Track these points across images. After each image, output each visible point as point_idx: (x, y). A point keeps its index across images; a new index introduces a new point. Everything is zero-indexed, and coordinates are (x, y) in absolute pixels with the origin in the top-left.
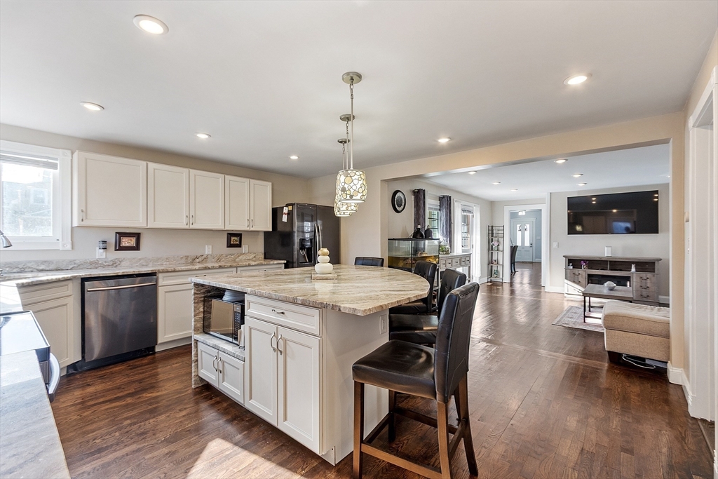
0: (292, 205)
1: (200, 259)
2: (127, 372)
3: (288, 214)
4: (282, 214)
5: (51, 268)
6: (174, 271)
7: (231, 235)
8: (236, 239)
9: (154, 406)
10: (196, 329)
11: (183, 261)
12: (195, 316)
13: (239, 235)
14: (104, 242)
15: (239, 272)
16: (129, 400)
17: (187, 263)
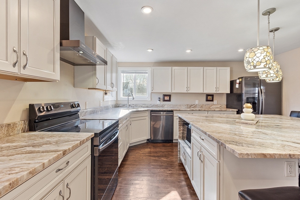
0: (242, 78)
1: (193, 106)
2: (161, 147)
3: (239, 83)
4: (236, 83)
5: (146, 106)
6: (180, 111)
7: (208, 95)
8: (210, 97)
9: (162, 164)
10: (179, 137)
11: (186, 106)
12: (179, 131)
13: (212, 96)
14: (159, 98)
15: (209, 114)
16: (157, 158)
17: (188, 108)
